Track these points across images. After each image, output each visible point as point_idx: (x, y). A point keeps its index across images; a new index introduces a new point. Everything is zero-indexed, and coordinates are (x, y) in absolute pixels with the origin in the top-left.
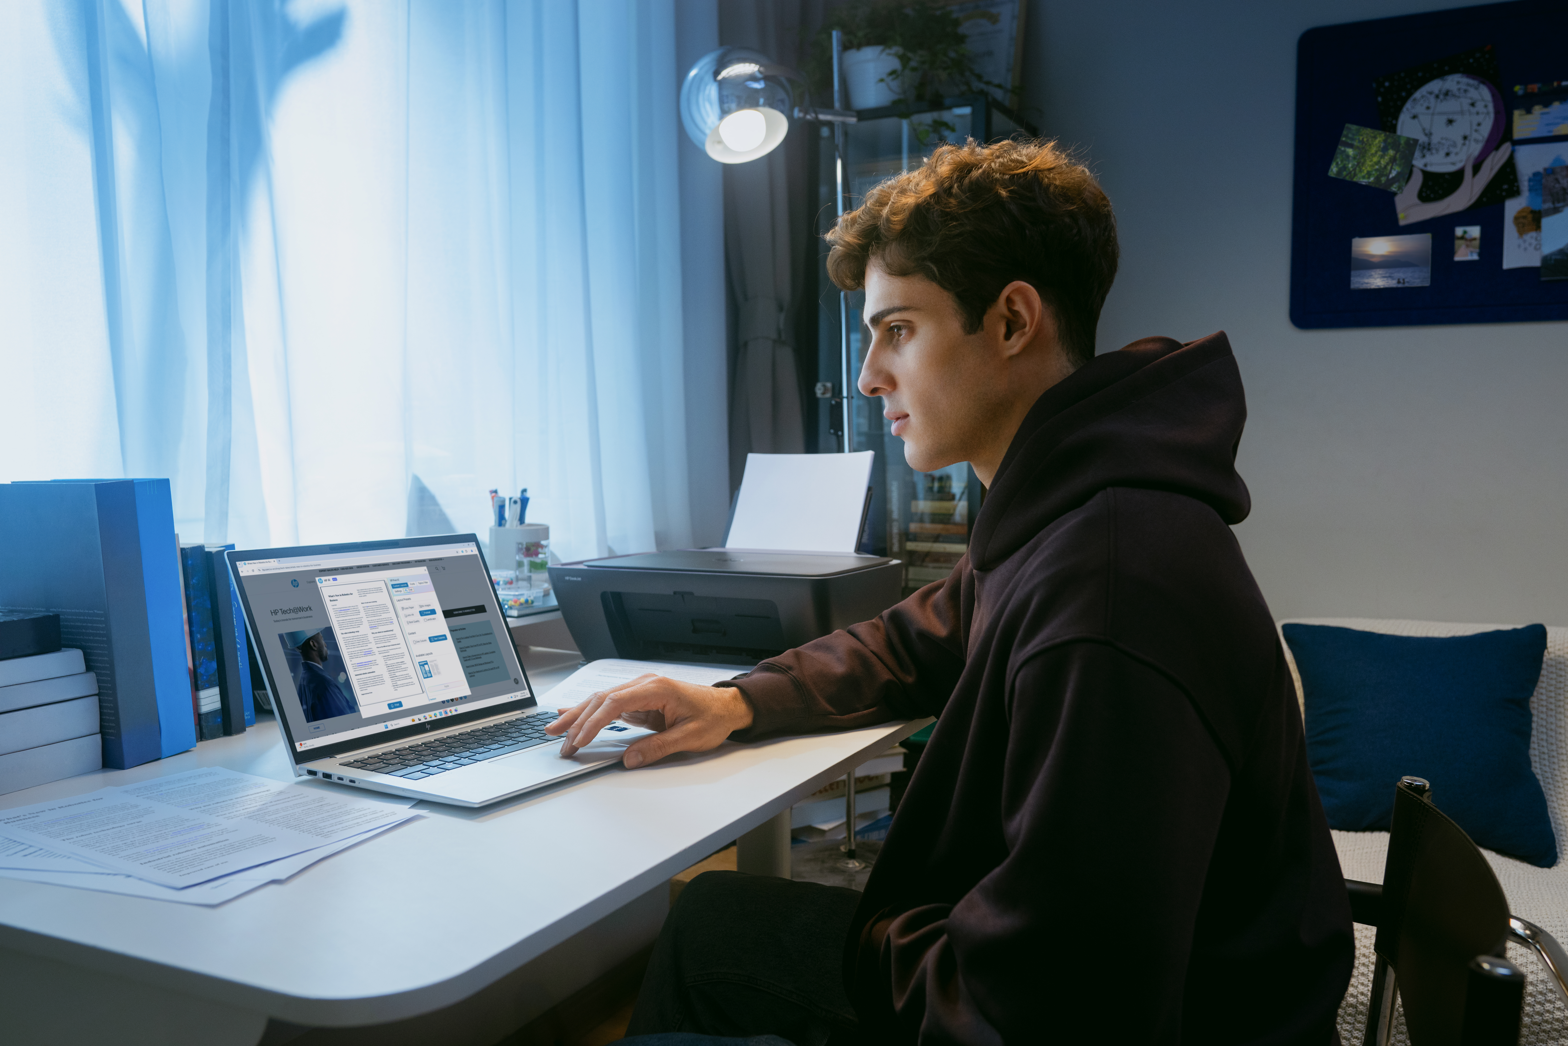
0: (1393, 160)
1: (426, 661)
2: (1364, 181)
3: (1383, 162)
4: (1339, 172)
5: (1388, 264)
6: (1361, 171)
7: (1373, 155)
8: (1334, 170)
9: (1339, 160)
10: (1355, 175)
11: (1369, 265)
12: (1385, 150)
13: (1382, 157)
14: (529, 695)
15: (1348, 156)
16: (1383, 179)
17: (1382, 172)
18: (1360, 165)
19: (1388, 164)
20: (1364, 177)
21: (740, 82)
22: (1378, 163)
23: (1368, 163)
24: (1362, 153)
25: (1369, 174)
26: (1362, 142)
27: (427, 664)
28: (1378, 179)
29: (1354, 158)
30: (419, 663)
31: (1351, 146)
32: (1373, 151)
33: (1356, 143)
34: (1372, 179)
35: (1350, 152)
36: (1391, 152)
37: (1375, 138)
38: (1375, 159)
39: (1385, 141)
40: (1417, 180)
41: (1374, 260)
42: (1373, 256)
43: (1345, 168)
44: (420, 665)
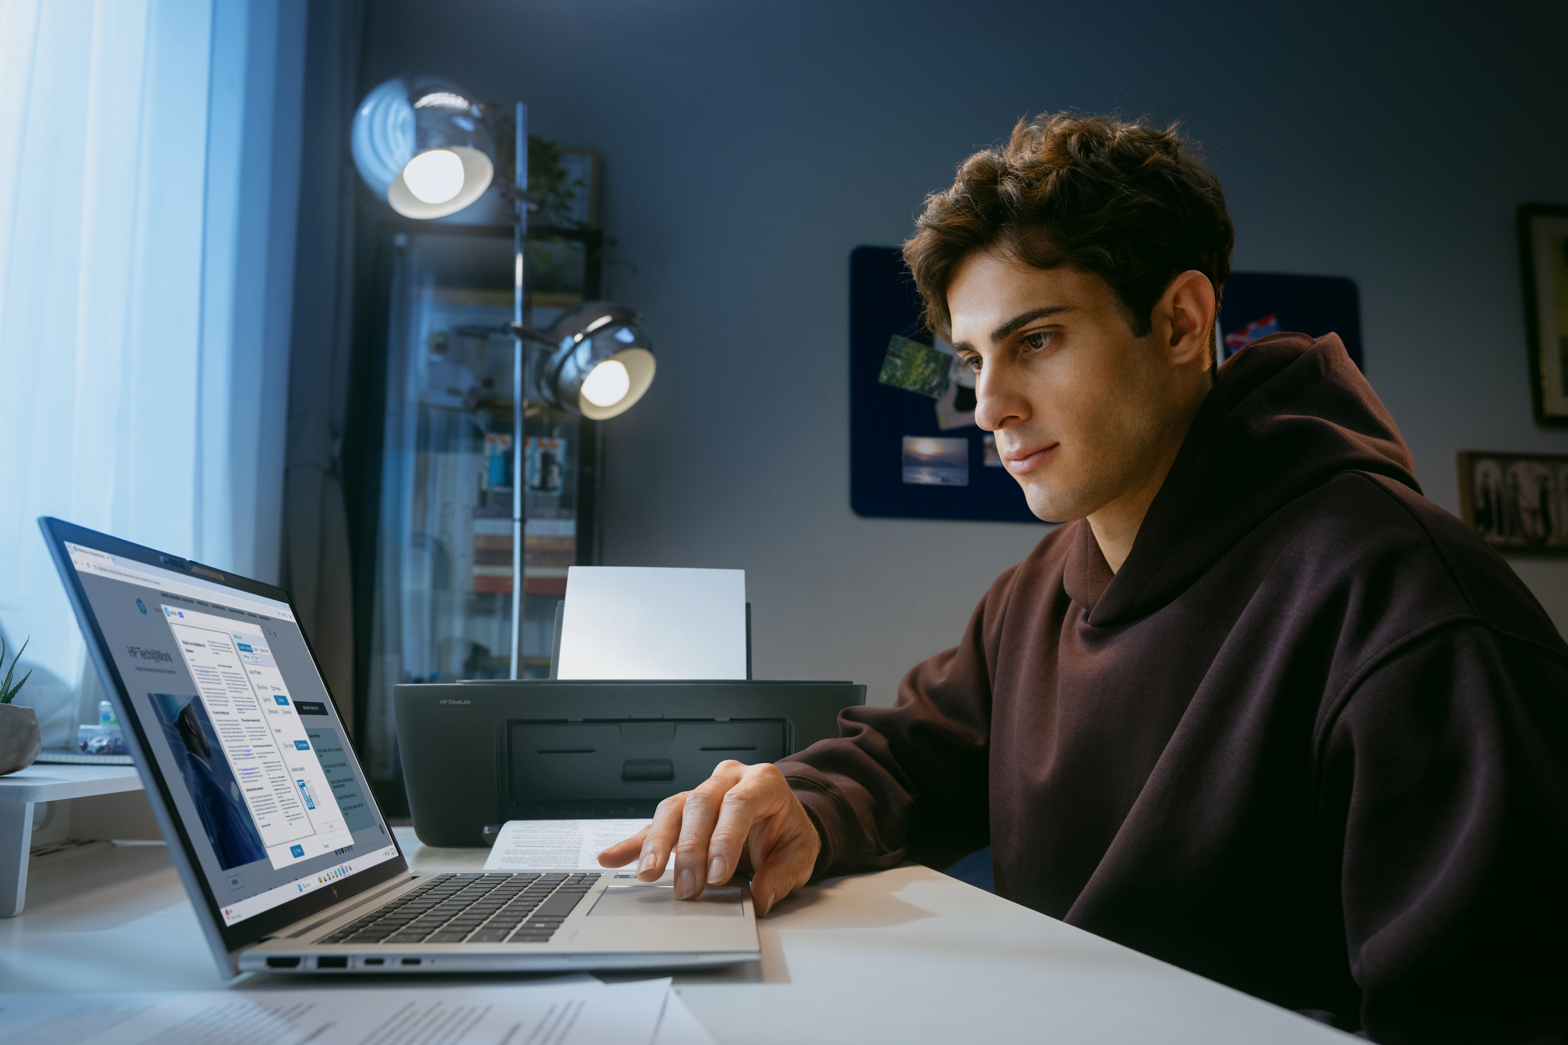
0: (934, 372)
1: (302, 781)
2: (911, 388)
3: (927, 373)
4: (889, 379)
5: (934, 463)
6: (908, 379)
7: (919, 366)
8: (884, 377)
9: (888, 369)
10: (903, 383)
11: (918, 462)
12: (927, 362)
13: (926, 368)
14: (397, 854)
15: (896, 366)
16: (927, 387)
17: (926, 381)
18: (907, 374)
19: (930, 375)
20: (911, 385)
21: (445, 114)
22: (922, 373)
23: (914, 373)
24: (909, 363)
25: (915, 382)
26: (908, 354)
27: (305, 786)
28: (922, 387)
29: (902, 368)
30: (298, 781)
31: (899, 357)
32: (918, 362)
33: (903, 354)
34: (918, 387)
35: (898, 362)
36: (933, 365)
37: (919, 351)
38: (920, 370)
39: (928, 355)
40: (952, 392)
41: (923, 458)
42: (921, 455)
43: (894, 376)
44: (300, 786)
